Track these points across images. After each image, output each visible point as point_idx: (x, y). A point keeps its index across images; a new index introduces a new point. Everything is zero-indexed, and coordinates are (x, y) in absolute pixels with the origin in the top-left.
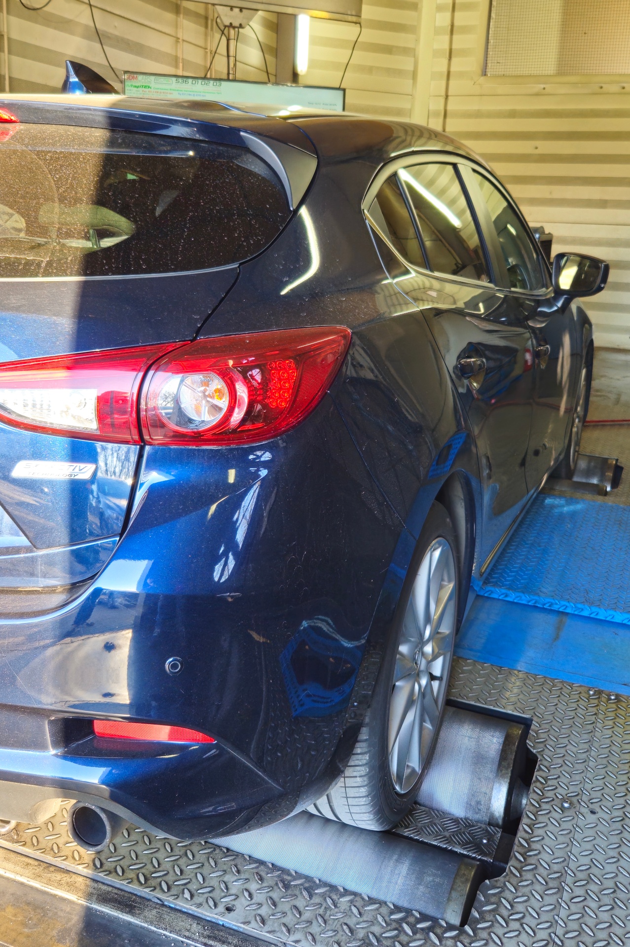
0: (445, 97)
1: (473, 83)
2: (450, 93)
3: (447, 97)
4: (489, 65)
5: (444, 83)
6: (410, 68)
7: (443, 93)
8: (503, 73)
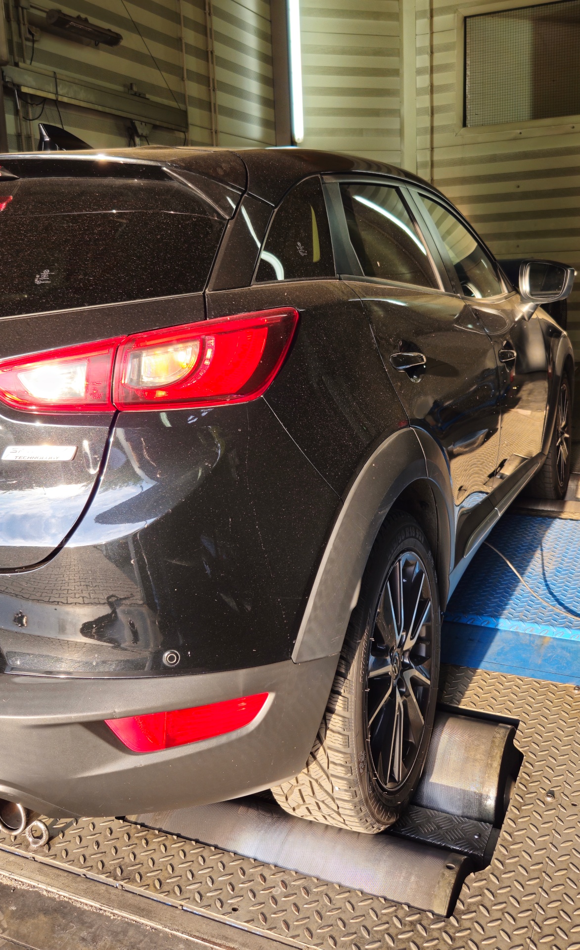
0: (430, 149)
1: (455, 134)
2: (435, 145)
3: (432, 149)
4: (468, 117)
5: (428, 137)
6: (398, 127)
7: (428, 146)
8: (481, 123)
